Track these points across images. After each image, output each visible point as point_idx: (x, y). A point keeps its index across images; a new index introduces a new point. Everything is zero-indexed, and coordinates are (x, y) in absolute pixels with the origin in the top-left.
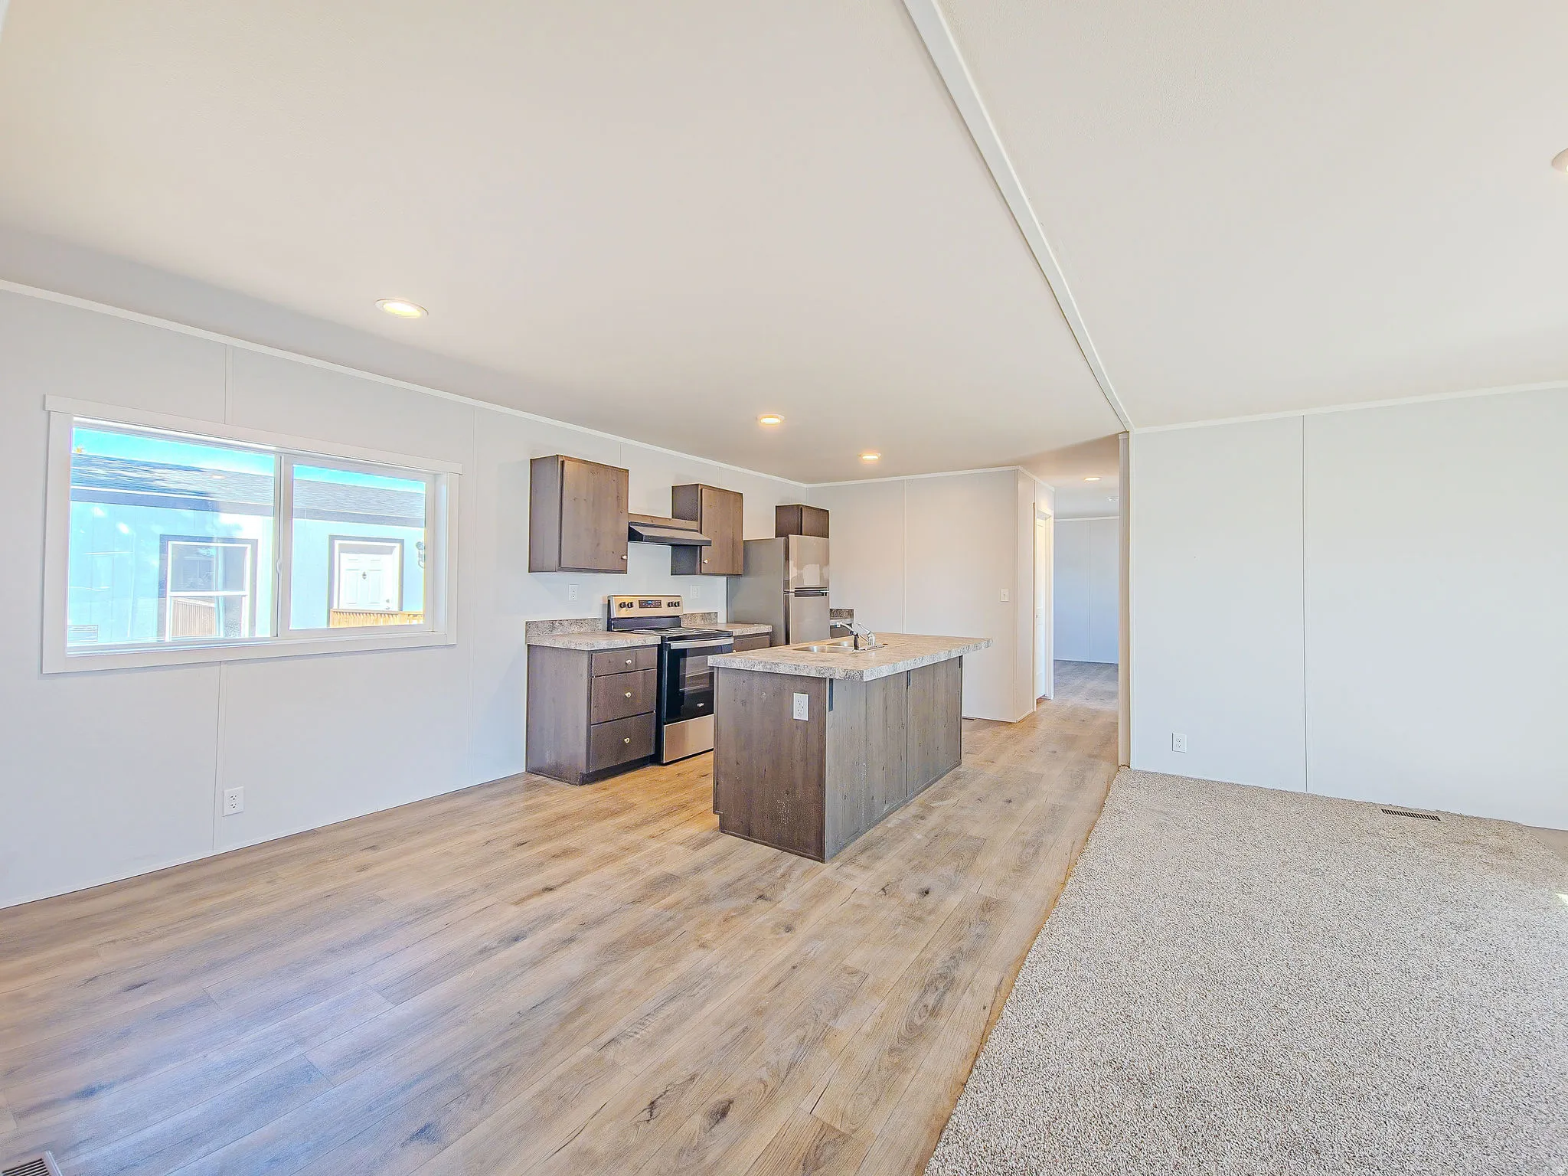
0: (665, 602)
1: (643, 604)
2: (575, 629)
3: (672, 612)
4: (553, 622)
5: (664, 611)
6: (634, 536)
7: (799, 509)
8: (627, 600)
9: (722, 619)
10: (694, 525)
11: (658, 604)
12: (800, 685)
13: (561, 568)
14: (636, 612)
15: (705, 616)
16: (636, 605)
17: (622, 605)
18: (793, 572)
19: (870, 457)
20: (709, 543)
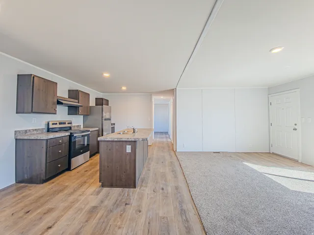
0: (67, 123)
1: (60, 123)
2: (35, 132)
3: (69, 125)
4: (26, 130)
5: (67, 125)
6: (59, 103)
7: (102, 99)
8: (56, 122)
9: (82, 127)
10: (77, 101)
11: (65, 123)
12: (128, 143)
13: (32, 112)
14: (58, 126)
15: (78, 126)
16: (58, 124)
17: (53, 124)
18: (104, 114)
19: (124, 88)
20: (81, 106)
